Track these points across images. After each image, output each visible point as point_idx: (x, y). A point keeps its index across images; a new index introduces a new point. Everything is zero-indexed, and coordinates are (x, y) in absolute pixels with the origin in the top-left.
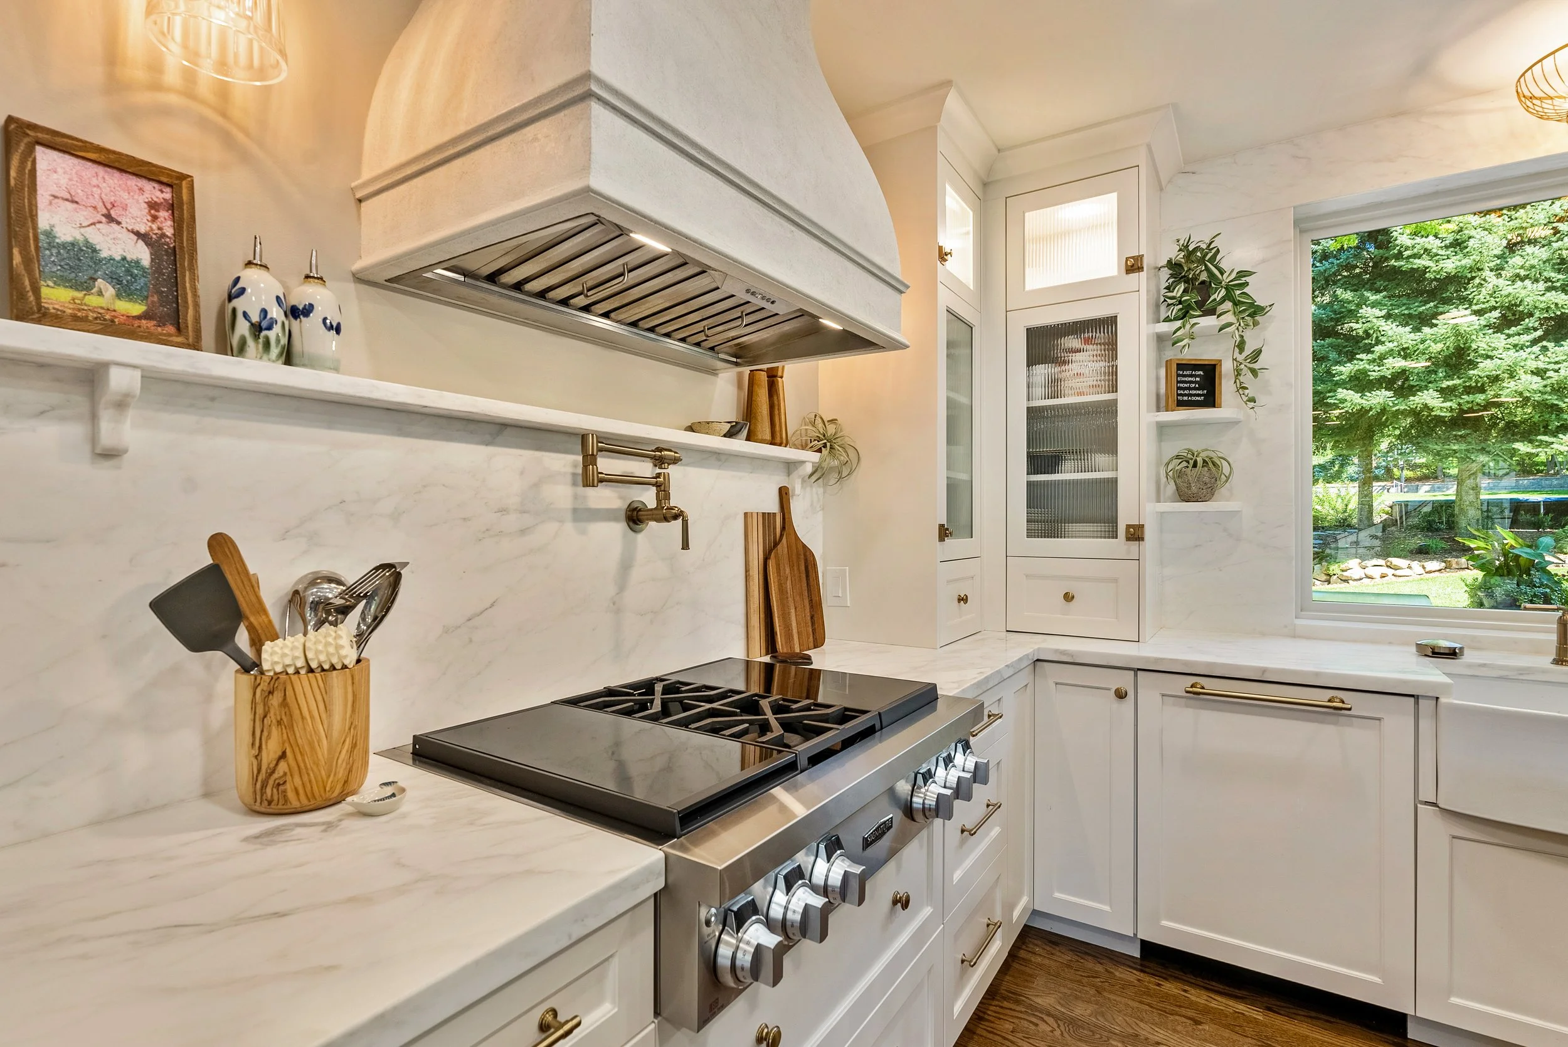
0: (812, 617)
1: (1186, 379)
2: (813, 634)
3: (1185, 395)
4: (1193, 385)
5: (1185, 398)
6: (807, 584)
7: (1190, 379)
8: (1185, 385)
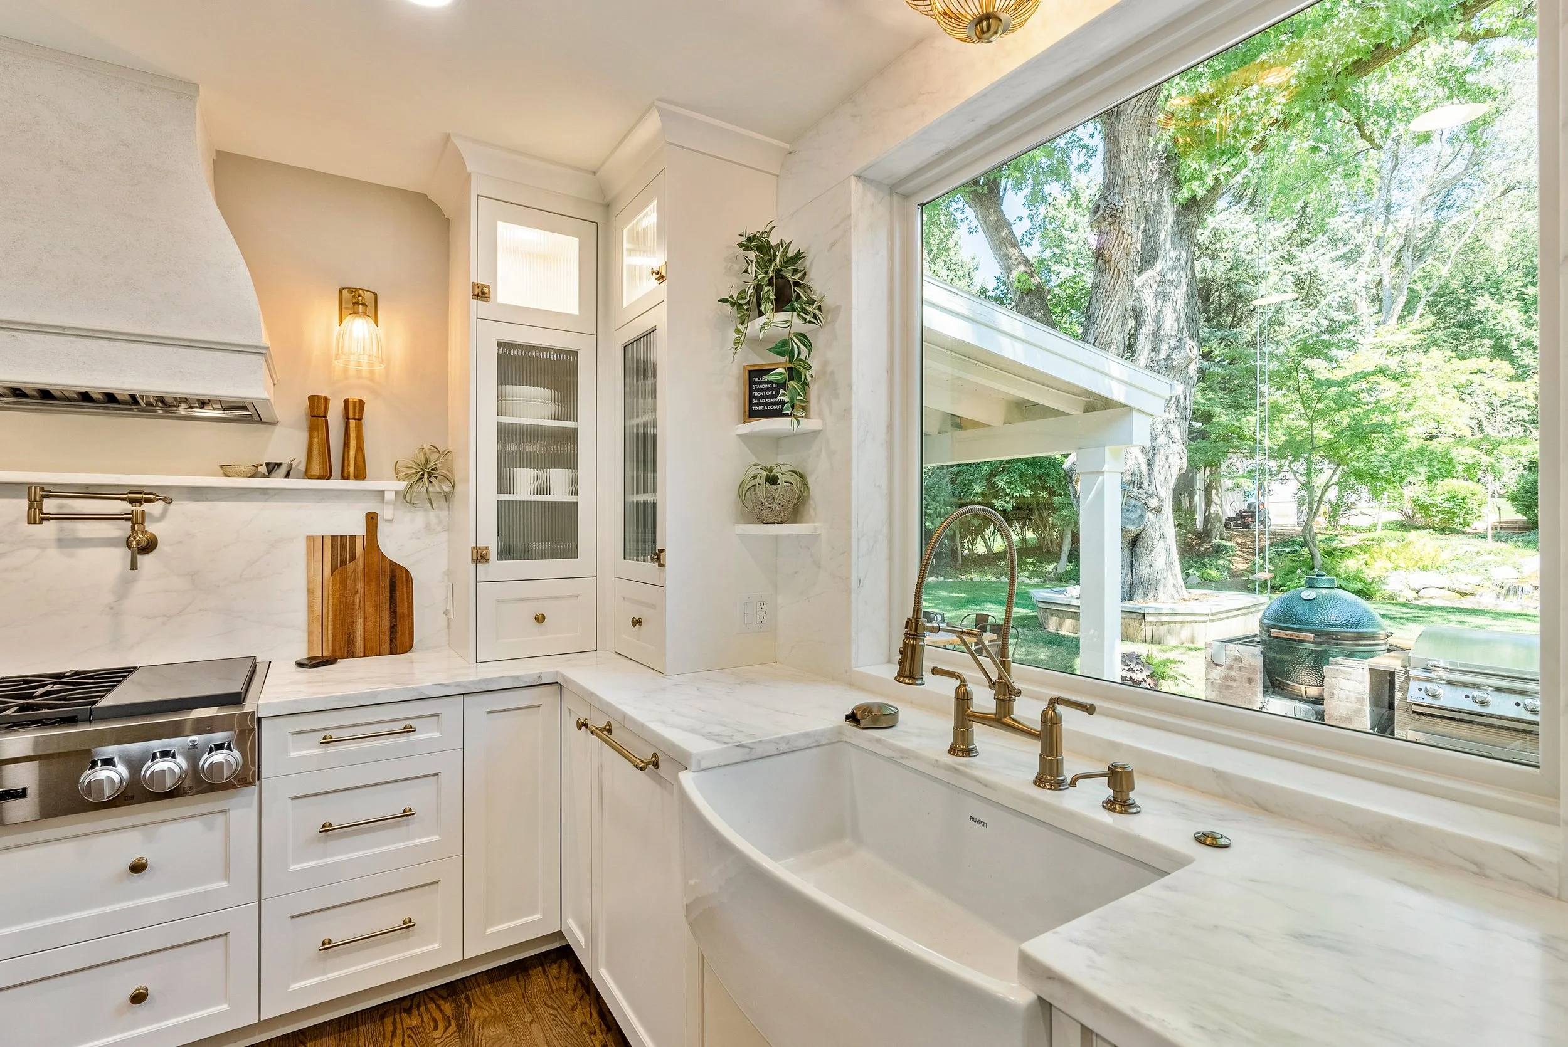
0: (393, 628)
1: (762, 386)
2: (391, 641)
3: (761, 404)
4: (770, 393)
5: (761, 408)
6: (391, 598)
7: (766, 386)
8: (761, 394)
